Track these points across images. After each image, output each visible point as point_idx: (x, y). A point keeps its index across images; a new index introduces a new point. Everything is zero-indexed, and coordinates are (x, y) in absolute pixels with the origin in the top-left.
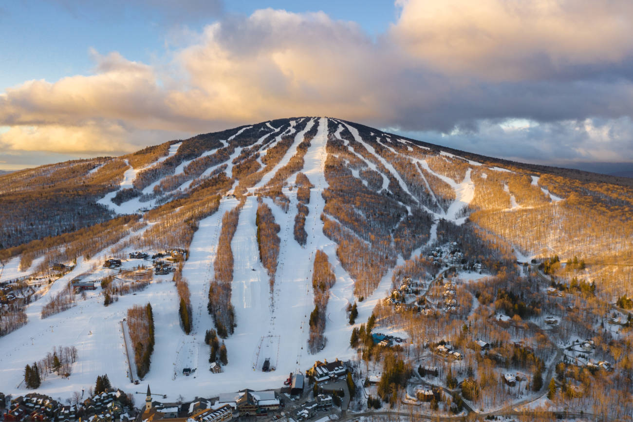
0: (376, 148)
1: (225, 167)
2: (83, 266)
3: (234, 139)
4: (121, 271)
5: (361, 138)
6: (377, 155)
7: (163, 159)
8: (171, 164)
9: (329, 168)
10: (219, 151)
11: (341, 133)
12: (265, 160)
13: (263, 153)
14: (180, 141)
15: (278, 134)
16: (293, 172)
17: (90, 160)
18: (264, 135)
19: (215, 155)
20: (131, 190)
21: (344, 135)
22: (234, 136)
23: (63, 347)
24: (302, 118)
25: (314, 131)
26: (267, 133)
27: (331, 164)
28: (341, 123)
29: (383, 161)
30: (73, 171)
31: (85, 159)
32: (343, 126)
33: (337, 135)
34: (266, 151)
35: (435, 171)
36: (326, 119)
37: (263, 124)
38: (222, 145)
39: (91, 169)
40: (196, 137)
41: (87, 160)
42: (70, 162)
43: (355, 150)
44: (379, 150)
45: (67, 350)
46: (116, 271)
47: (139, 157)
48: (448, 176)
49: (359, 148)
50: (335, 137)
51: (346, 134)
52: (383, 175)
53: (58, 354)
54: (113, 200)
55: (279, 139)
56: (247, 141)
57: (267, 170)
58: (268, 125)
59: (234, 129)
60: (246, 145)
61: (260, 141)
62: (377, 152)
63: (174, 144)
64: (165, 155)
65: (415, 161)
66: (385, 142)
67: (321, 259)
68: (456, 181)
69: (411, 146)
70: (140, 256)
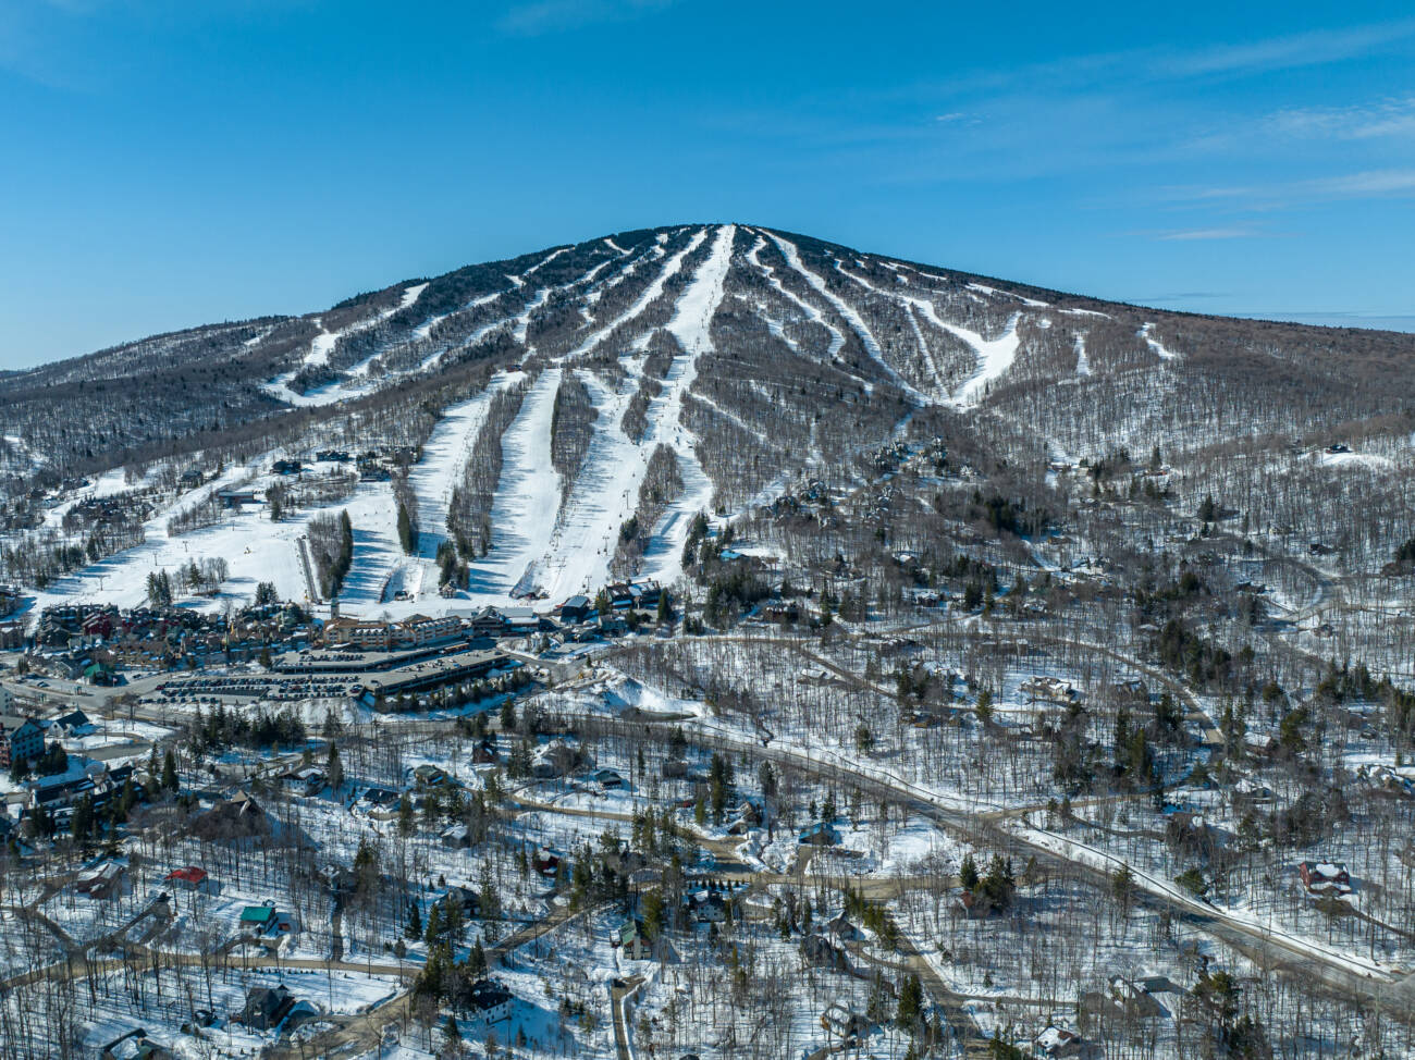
0: (829, 280)
1: (515, 325)
2: (234, 473)
3: (535, 272)
4: (300, 479)
5: (799, 261)
6: (827, 293)
7: (388, 313)
8: (404, 322)
9: (721, 318)
10: (502, 297)
11: (758, 253)
12: (594, 310)
13: (594, 297)
14: (426, 280)
15: (627, 261)
16: (646, 328)
17: (246, 323)
18: (598, 263)
19: (493, 305)
20: (324, 367)
21: (766, 256)
22: (536, 267)
23: (205, 558)
24: (683, 227)
25: (704, 252)
26: (606, 258)
27: (727, 311)
28: (761, 234)
29: (839, 302)
30: (213, 343)
31: (235, 321)
32: (766, 238)
33: (752, 257)
34: (599, 294)
35: (945, 319)
36: (734, 228)
37: (599, 243)
38: (511, 284)
39: (248, 339)
40: (459, 271)
41: (239, 324)
42: (204, 329)
43: (784, 284)
44: (837, 283)
45: (211, 561)
46: (290, 479)
47: (341, 313)
48: (969, 328)
49: (794, 280)
50: (745, 260)
51: (772, 254)
52: (834, 329)
53: (198, 567)
54: (290, 385)
55: (630, 269)
56: (561, 276)
57: (594, 327)
58: (609, 242)
59: (535, 255)
60: (560, 284)
61: (590, 276)
62: (830, 287)
63: (414, 285)
64: (394, 305)
65: (908, 301)
66: (852, 267)
67: (665, 459)
68: (984, 337)
69: (906, 273)
70: (334, 456)
